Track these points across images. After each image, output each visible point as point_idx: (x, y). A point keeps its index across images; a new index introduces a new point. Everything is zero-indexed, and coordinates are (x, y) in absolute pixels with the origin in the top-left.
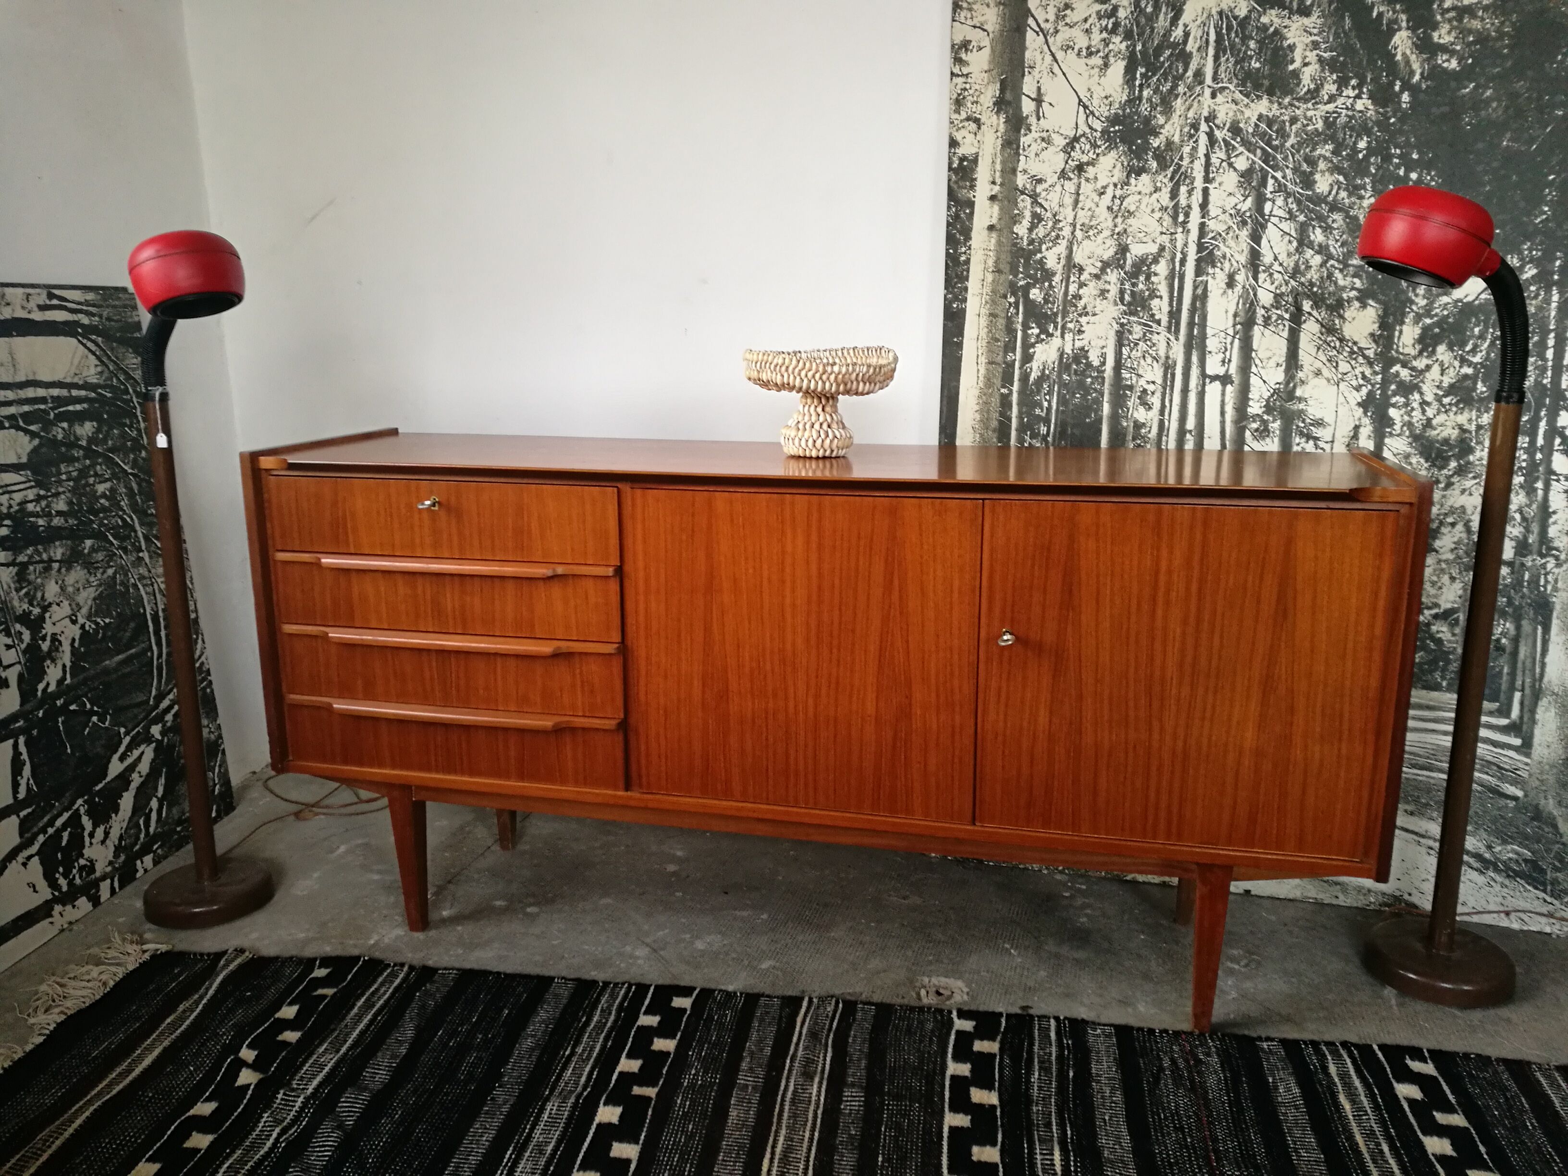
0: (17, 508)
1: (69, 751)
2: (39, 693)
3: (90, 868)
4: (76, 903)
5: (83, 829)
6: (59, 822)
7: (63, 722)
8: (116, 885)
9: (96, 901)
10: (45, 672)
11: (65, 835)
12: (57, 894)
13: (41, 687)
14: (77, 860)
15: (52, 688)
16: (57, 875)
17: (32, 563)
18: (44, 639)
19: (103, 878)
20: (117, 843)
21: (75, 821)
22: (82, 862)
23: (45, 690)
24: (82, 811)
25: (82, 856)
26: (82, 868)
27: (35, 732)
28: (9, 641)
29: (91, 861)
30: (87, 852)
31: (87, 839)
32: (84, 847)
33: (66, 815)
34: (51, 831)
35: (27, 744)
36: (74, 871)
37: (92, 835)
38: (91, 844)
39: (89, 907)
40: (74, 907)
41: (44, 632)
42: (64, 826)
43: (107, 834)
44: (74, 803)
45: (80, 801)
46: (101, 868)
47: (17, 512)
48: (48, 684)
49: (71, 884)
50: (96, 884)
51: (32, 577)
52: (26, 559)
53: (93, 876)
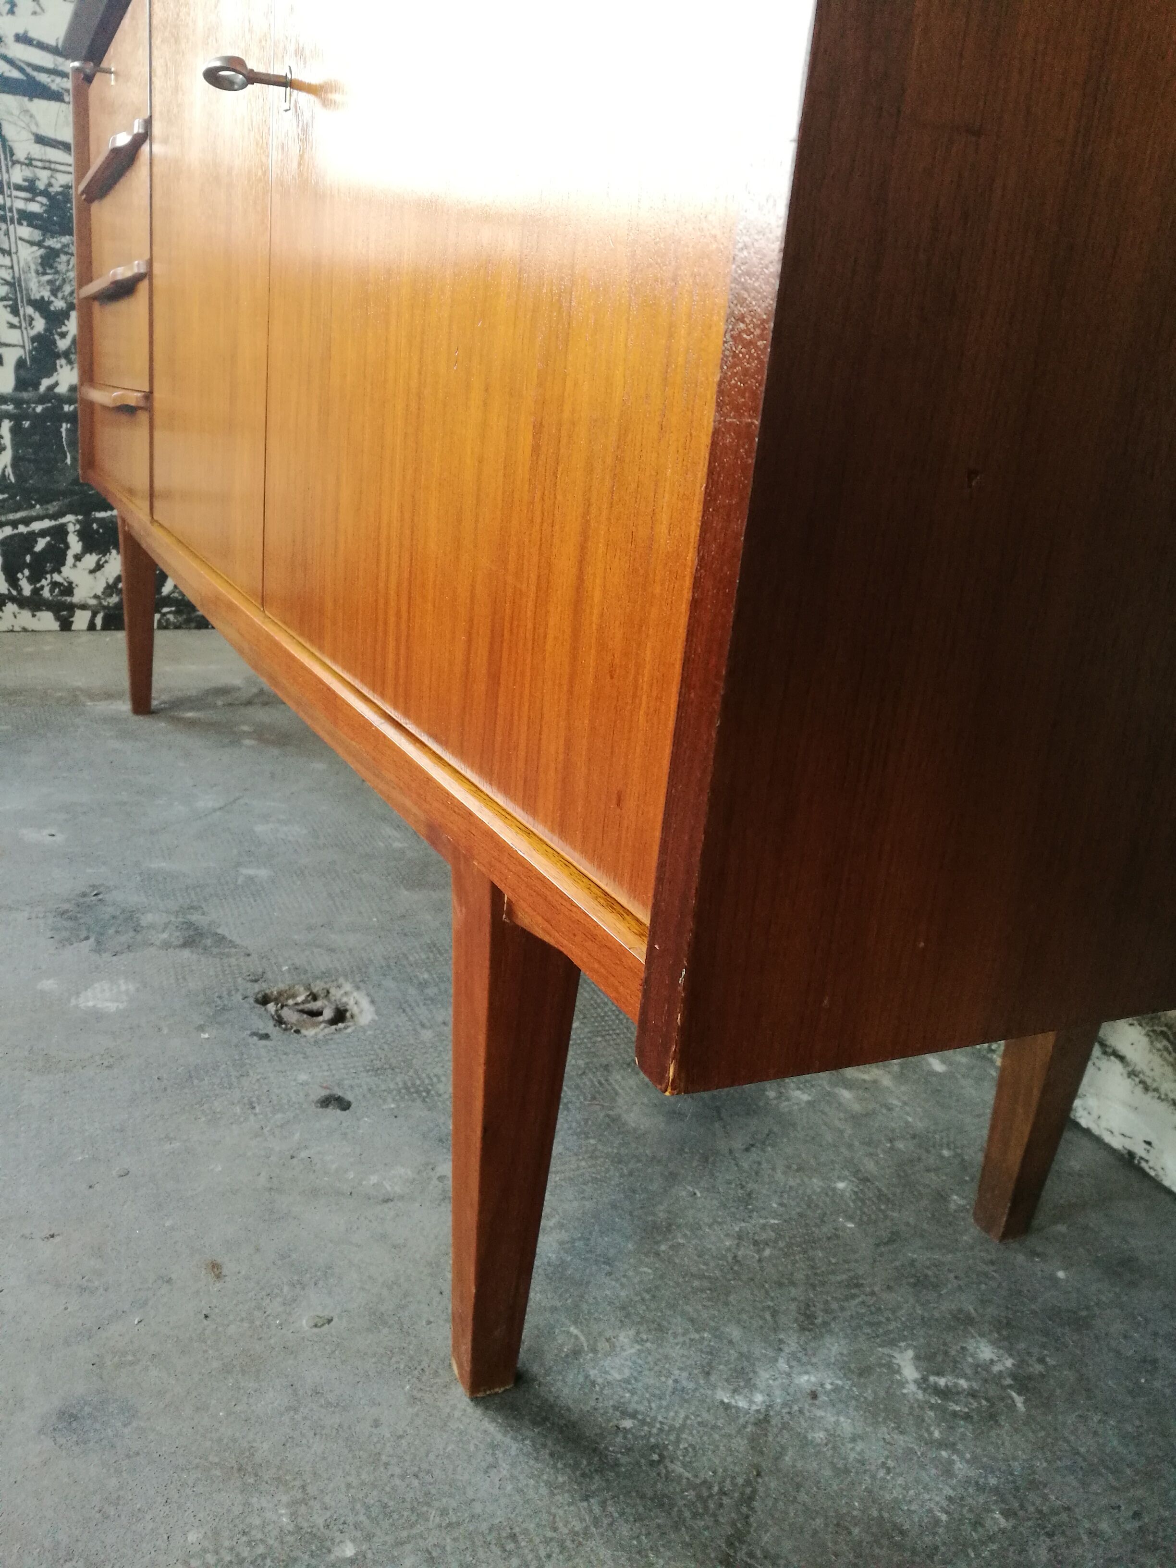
0: (60, 189)
1: (69, 461)
2: (42, 388)
3: (69, 589)
4: (38, 614)
5: (67, 547)
6: (37, 526)
7: (67, 430)
8: (99, 621)
9: (66, 625)
10: (56, 370)
11: (41, 544)
12: (14, 593)
13: (45, 383)
14: (52, 572)
15: (62, 389)
16: (20, 575)
17: (66, 253)
18: (63, 335)
19: (84, 607)
20: (111, 581)
21: (60, 533)
22: (57, 577)
23: (51, 388)
24: (71, 528)
25: (60, 572)
26: (54, 585)
27: (26, 424)
28: (15, 321)
29: (70, 583)
30: (66, 571)
31: (70, 560)
32: (64, 564)
33: (46, 524)
34: (22, 529)
35: (13, 430)
36: (44, 582)
37: (78, 558)
38: (75, 566)
39: (55, 625)
40: (34, 616)
41: (64, 329)
42: (43, 533)
43: (99, 567)
44: (63, 515)
45: (70, 518)
46: (79, 596)
47: (58, 193)
48: (56, 384)
49: (36, 592)
50: (72, 608)
51: (62, 267)
52: (58, 246)
53: (68, 599)
